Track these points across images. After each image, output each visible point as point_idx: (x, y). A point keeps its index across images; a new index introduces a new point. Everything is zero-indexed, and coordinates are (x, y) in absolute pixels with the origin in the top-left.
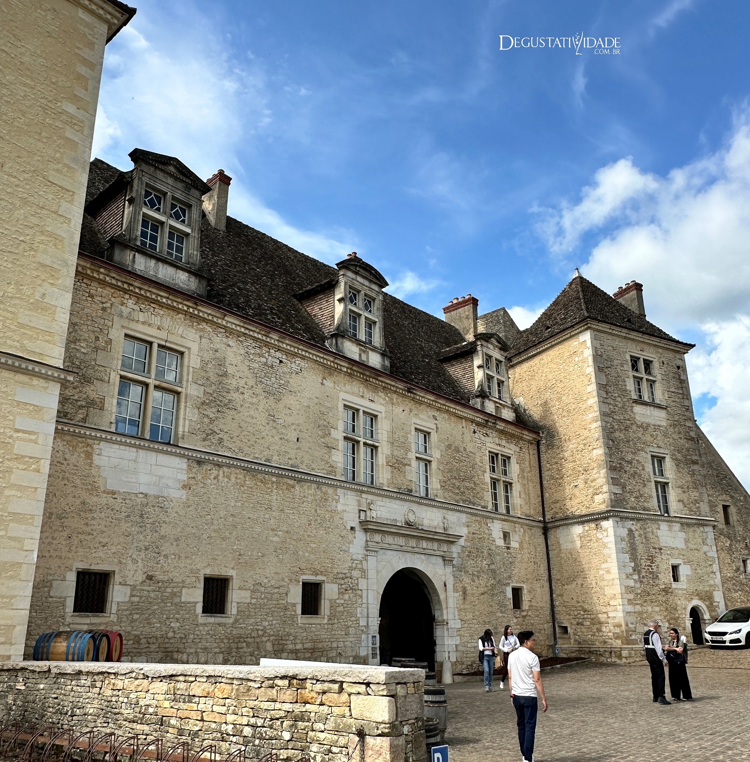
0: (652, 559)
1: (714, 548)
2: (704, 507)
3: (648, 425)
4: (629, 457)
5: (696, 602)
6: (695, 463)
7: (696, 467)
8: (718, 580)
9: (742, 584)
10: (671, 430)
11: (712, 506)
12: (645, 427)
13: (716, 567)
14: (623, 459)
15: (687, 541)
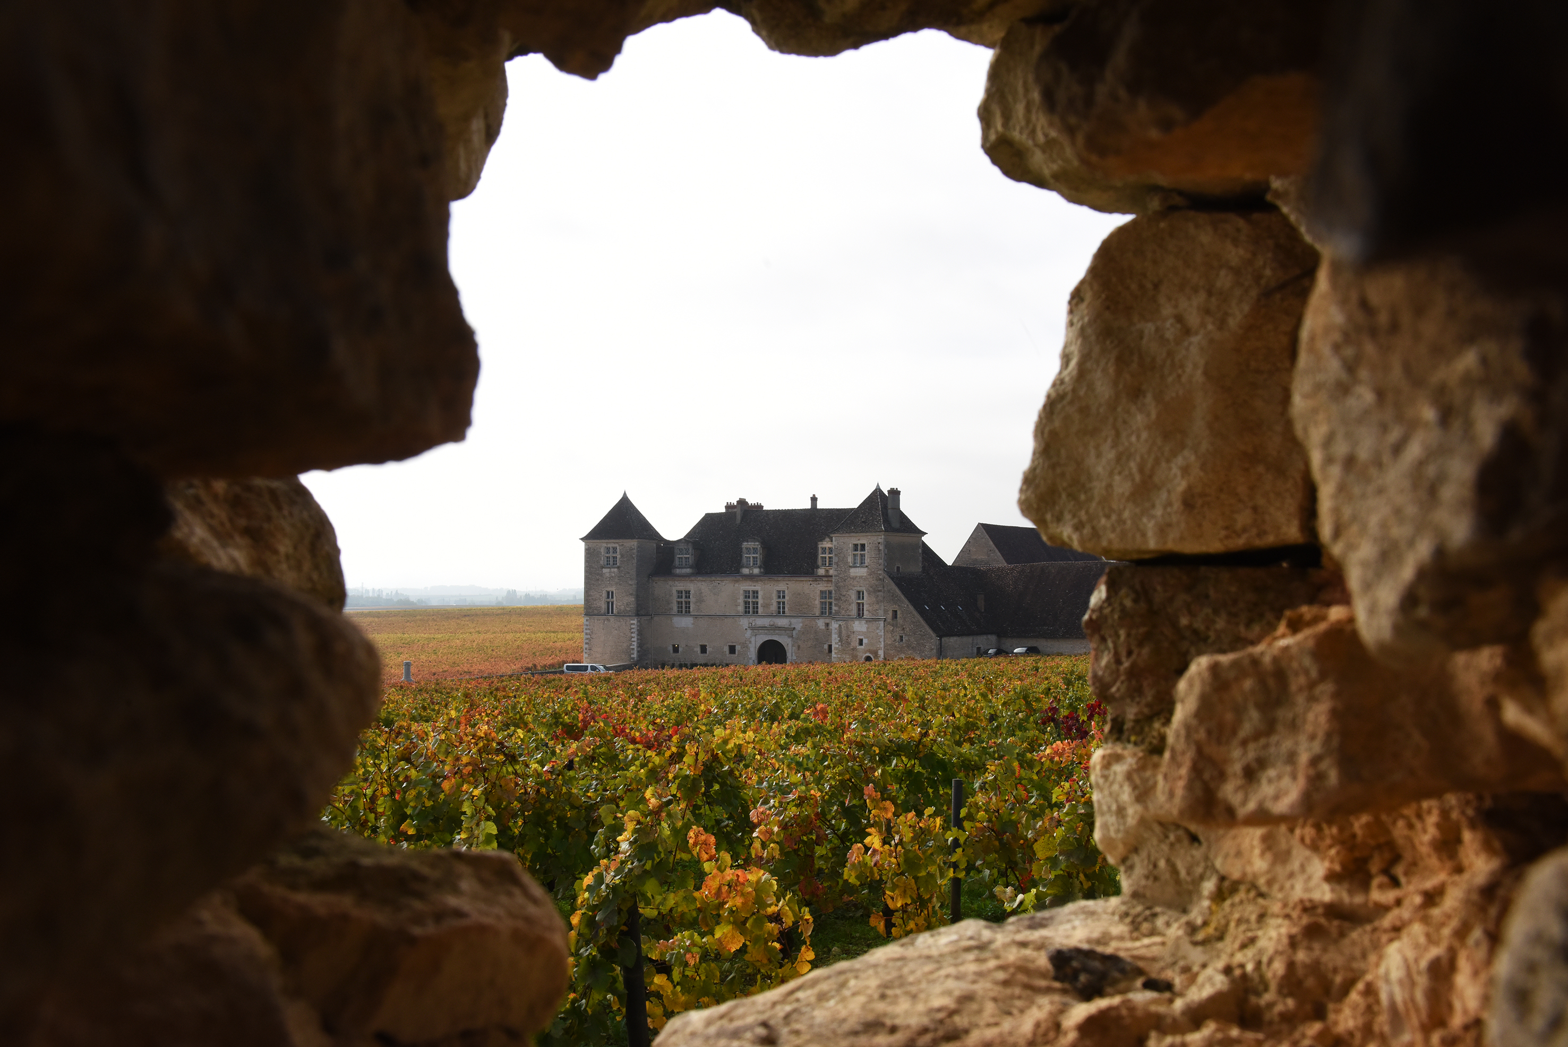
0: (848, 636)
1: (883, 631)
2: (881, 612)
3: (856, 577)
4: (845, 593)
5: (868, 654)
6: (880, 591)
7: (880, 594)
8: (882, 645)
9: (896, 647)
10: (869, 577)
11: (886, 612)
12: (854, 578)
13: (882, 640)
14: (841, 595)
15: (868, 628)
